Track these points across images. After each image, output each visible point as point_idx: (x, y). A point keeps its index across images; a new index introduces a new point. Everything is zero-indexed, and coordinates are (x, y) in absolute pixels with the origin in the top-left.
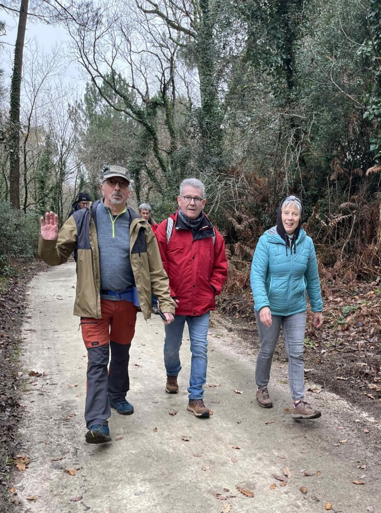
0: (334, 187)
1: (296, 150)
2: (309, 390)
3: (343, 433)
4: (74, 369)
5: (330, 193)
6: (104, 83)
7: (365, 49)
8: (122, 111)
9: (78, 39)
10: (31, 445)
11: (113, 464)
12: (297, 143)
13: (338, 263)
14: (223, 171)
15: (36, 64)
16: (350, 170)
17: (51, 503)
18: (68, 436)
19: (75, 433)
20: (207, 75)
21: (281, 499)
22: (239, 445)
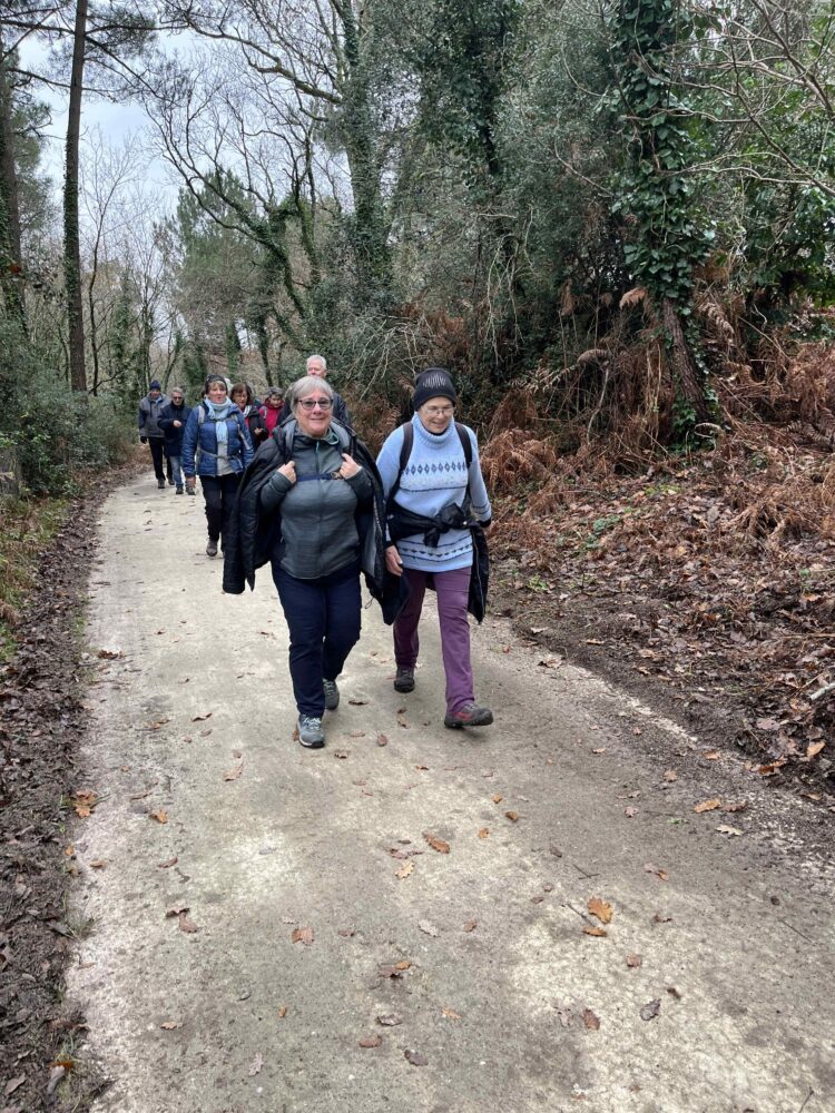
0: (571, 326)
1: (506, 270)
2: (542, 664)
3: (599, 736)
4: (167, 643)
5: (565, 335)
6: (205, 187)
7: (608, 101)
8: (234, 227)
9: (161, 121)
10: (100, 774)
11: (227, 802)
12: (507, 259)
13: (583, 448)
14: (394, 313)
15: (101, 165)
16: (595, 297)
17: (129, 870)
18: (156, 756)
19: (168, 751)
20: (362, 162)
21: (497, 854)
22: (428, 762)
